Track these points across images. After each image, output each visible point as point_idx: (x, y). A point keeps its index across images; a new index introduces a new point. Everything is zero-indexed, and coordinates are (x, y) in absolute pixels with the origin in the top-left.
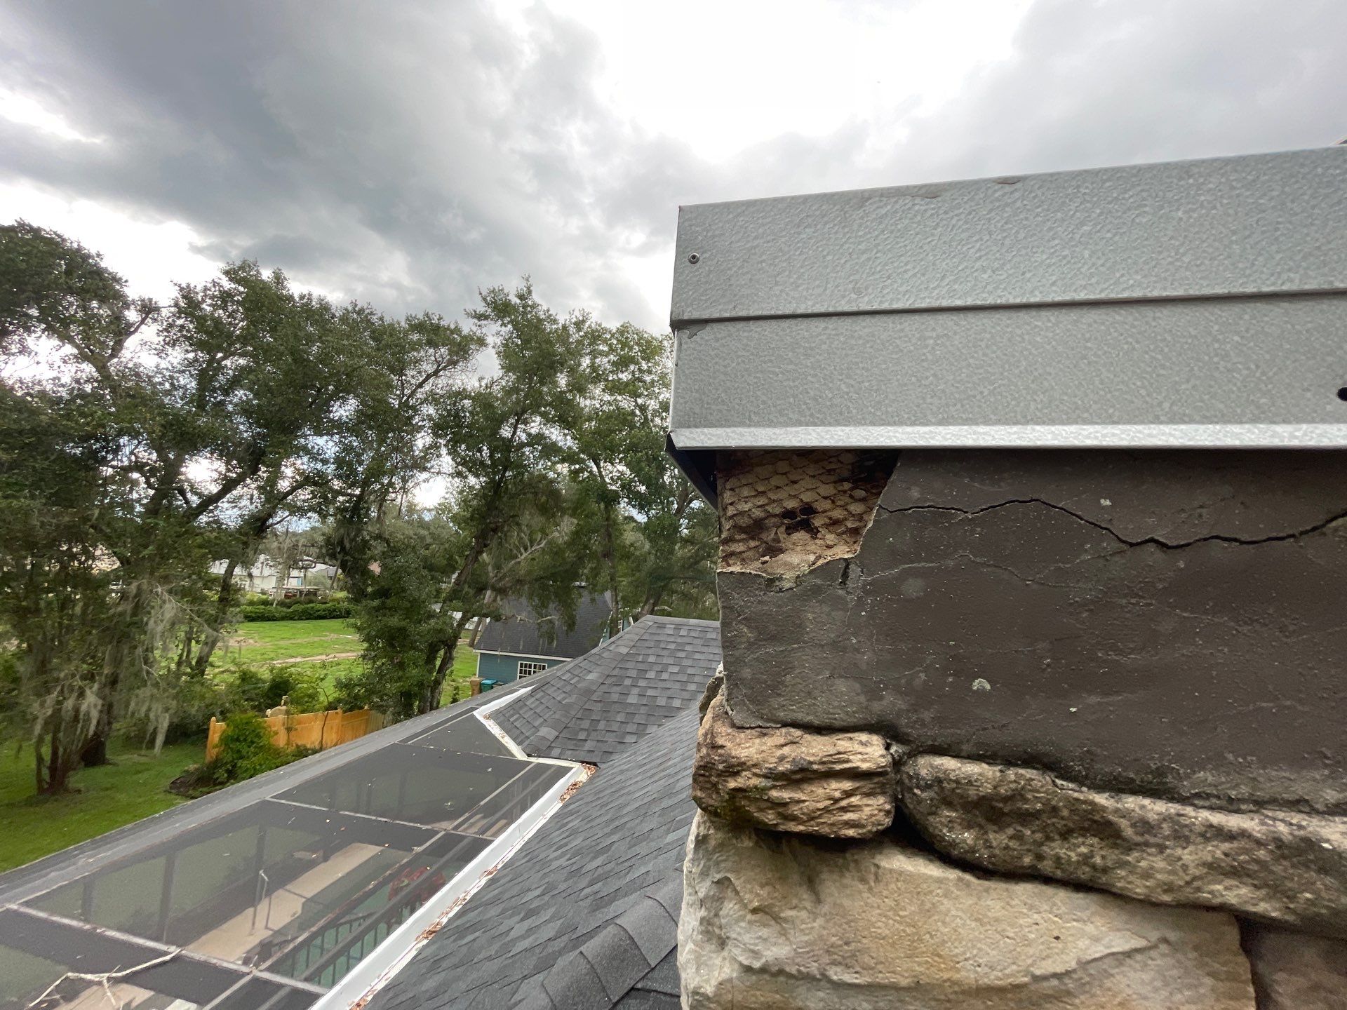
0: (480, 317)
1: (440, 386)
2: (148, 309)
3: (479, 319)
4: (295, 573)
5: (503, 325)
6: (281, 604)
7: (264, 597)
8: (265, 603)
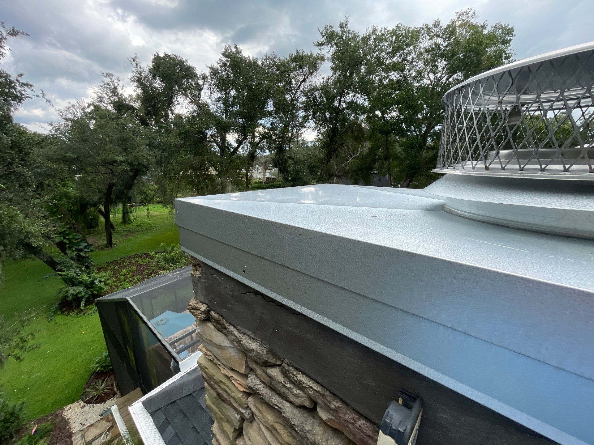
0: (320, 44)
1: (306, 87)
2: (204, 78)
3: (320, 46)
4: (268, 171)
5: (332, 46)
6: (265, 183)
7: (260, 180)
8: (261, 182)
